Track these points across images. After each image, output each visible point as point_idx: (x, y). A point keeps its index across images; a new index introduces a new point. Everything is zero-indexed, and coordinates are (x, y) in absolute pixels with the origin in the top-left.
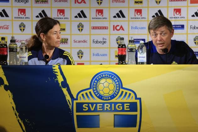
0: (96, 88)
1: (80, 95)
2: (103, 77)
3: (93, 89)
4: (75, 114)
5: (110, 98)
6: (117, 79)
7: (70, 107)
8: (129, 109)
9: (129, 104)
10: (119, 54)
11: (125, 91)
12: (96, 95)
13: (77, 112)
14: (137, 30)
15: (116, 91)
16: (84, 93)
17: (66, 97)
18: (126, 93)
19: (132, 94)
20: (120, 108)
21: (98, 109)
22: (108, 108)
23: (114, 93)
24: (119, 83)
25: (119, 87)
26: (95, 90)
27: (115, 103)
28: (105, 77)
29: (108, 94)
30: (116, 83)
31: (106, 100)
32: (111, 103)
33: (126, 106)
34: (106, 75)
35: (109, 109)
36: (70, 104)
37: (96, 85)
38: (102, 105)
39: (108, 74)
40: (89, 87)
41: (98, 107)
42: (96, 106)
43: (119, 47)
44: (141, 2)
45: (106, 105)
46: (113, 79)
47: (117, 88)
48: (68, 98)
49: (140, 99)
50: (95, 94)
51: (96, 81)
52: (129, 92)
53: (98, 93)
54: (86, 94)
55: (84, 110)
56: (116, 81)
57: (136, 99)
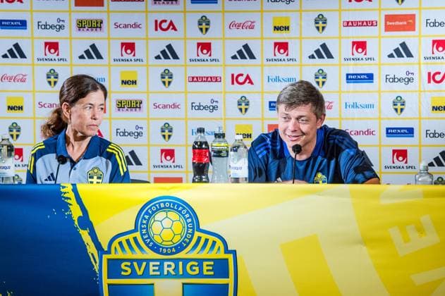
0: (147, 231)
1: (116, 243)
2: (161, 209)
3: (141, 232)
4: (106, 281)
5: (174, 250)
6: (188, 212)
7: (96, 268)
8: (212, 273)
9: (212, 263)
11: (204, 236)
12: (147, 245)
13: (109, 277)
15: (186, 237)
16: (123, 239)
17: (88, 247)
18: (207, 240)
19: (219, 243)
20: (194, 270)
21: (151, 273)
22: (171, 270)
23: (183, 241)
24: (192, 220)
25: (193, 228)
26: (145, 234)
28: (165, 207)
29: (171, 243)
30: (186, 220)
31: (167, 254)
32: (176, 261)
33: (207, 266)
34: (167, 205)
35: (173, 273)
36: (96, 263)
37: (147, 224)
38: (158, 263)
39: (170, 202)
40: (134, 228)
41: (151, 268)
42: (147, 266)
45: (166, 264)
46: (180, 212)
47: (188, 230)
48: (92, 249)
49: (234, 252)
50: (145, 243)
51: (147, 217)
52: (211, 238)
53: (151, 241)
54: (128, 241)
55: (123, 273)
56: (187, 216)
57: (225, 253)
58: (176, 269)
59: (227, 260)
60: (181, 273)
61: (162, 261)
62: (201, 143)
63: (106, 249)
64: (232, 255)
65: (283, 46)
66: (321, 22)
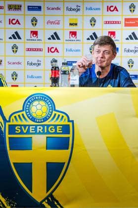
1: (13, 117)
2: (36, 99)
3: (26, 111)
4: (8, 136)
5: (42, 120)
6: (50, 101)
7: (3, 129)
8: (61, 132)
9: (61, 127)
10: (52, 76)
11: (58, 113)
12: (29, 118)
13: (9, 134)
14: (71, 52)
15: (48, 114)
16: (16, 115)
18: (59, 116)
20: (53, 130)
21: (31, 132)
22: (41, 130)
23: (47, 116)
24: (52, 105)
25: (52, 109)
26: (28, 112)
27: (48, 126)
28: (38, 99)
29: (41, 117)
30: (49, 105)
31: (39, 122)
33: (59, 128)
34: (39, 98)
36: (2, 126)
37: (29, 107)
38: (34, 127)
39: (41, 96)
40: (22, 109)
41: (31, 129)
42: (29, 128)
43: (52, 70)
44: (76, 24)
45: (38, 127)
46: (46, 101)
47: (49, 110)
49: (73, 121)
50: (28, 117)
51: (29, 104)
53: (31, 116)
54: (19, 116)
55: (16, 132)
56: (49, 103)
57: (68, 122)
58: (43, 130)
59: (69, 125)
60: (46, 131)
61: (36, 126)
62: (56, 68)
63: (8, 120)
64: (71, 123)
65: (74, 33)
66: (93, 21)
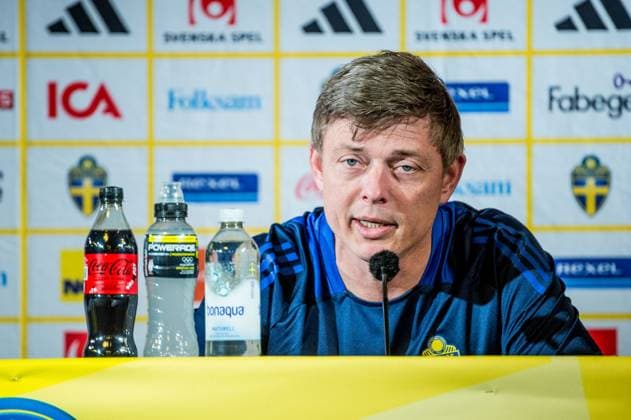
10: (94, 290)
